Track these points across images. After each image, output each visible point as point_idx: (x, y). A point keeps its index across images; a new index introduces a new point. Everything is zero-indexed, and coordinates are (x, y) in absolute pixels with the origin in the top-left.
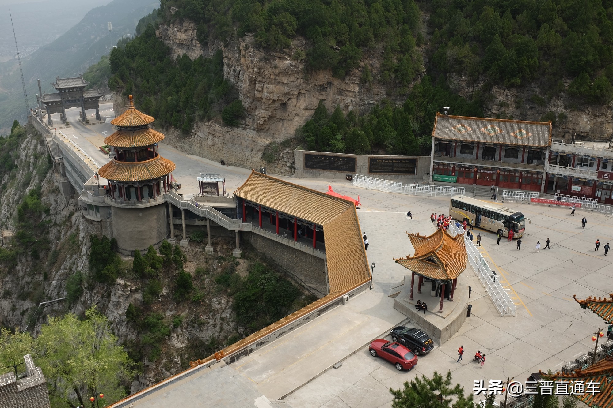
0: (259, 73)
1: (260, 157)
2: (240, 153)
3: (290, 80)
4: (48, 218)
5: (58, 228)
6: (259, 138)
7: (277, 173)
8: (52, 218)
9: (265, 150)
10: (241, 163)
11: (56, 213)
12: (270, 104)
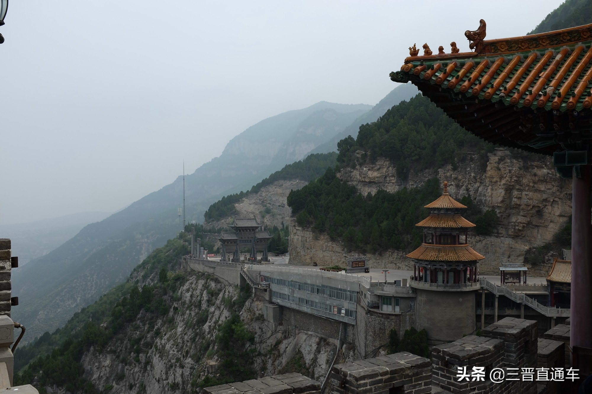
0: (518, 182)
1: (522, 261)
2: (495, 260)
3: (547, 188)
4: (253, 347)
5: (263, 358)
6: (517, 245)
7: (543, 275)
8: (257, 347)
9: (526, 254)
10: (496, 271)
11: (261, 341)
12: (529, 210)
